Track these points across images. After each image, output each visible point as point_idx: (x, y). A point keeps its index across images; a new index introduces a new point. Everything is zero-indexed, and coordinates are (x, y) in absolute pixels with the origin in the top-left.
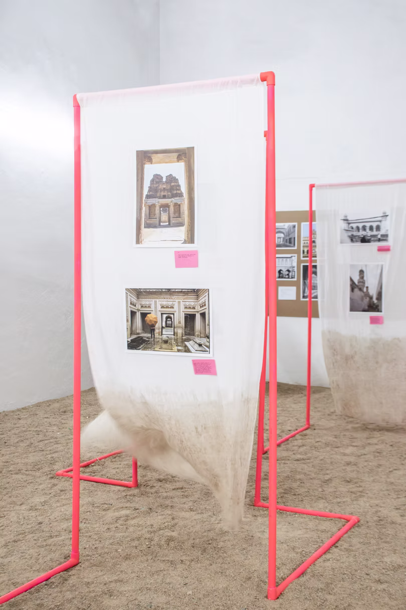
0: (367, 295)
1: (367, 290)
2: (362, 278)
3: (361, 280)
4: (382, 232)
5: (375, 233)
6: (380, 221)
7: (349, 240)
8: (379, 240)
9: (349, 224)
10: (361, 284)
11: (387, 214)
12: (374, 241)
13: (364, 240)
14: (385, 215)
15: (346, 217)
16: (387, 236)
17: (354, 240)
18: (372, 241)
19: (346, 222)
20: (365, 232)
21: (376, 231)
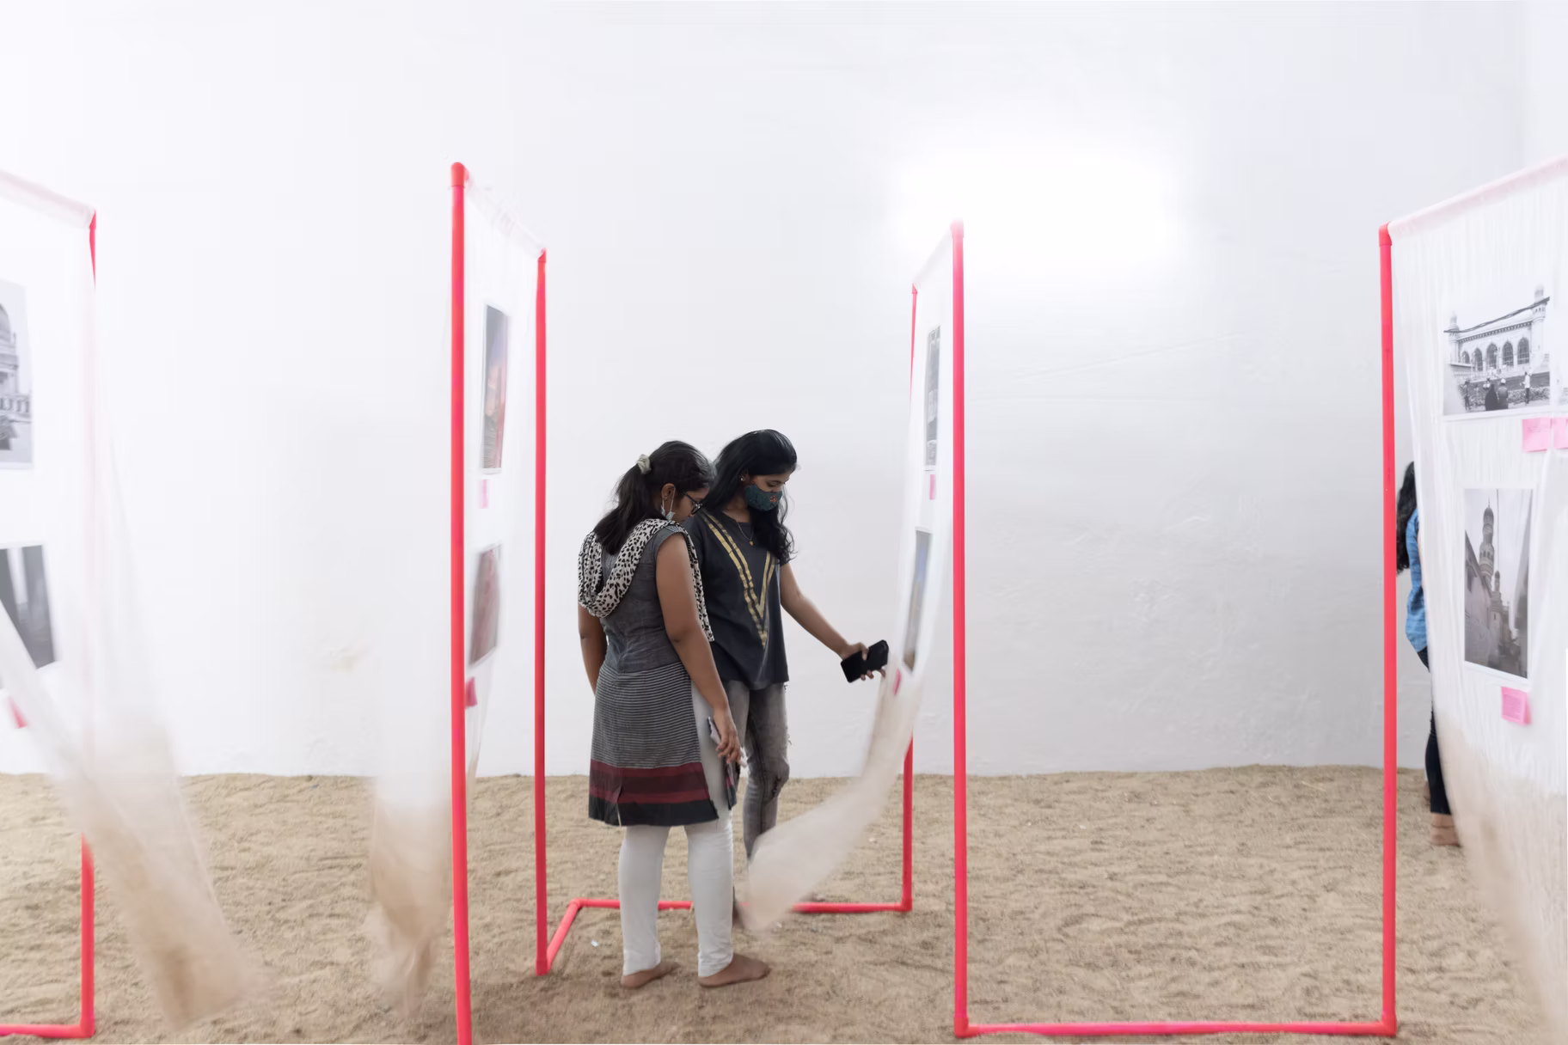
0: (1497, 606)
1: (1497, 588)
2: (1489, 538)
3: (1487, 549)
4: (1534, 367)
5: (1516, 370)
6: (1529, 324)
7: (1458, 399)
8: (1528, 397)
9: (1460, 342)
10: (1487, 561)
11: (1545, 297)
12: (1516, 401)
13: (1494, 400)
14: (1540, 299)
15: (1454, 319)
16: (1542, 379)
17: (1472, 400)
18: (1511, 401)
19: (1454, 337)
20: (1495, 371)
21: (1520, 362)
